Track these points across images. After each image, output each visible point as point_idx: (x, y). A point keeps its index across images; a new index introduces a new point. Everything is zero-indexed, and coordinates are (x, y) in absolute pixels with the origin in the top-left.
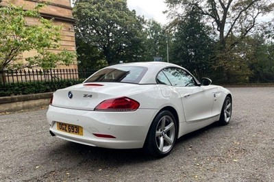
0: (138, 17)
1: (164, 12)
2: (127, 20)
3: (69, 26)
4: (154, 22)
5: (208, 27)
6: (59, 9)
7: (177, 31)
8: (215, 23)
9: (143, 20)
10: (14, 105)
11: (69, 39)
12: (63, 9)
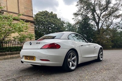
0: (62, 21)
1: (73, 19)
2: (57, 22)
3: (32, 24)
4: (69, 23)
5: (92, 25)
6: (28, 17)
7: (78, 26)
8: (95, 23)
9: (64, 22)
10: (6, 57)
11: (32, 29)
12: (30, 17)
